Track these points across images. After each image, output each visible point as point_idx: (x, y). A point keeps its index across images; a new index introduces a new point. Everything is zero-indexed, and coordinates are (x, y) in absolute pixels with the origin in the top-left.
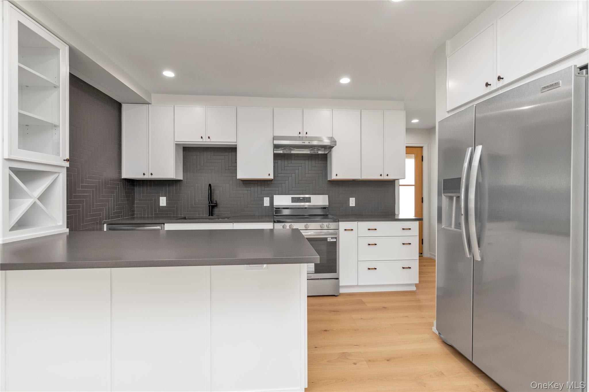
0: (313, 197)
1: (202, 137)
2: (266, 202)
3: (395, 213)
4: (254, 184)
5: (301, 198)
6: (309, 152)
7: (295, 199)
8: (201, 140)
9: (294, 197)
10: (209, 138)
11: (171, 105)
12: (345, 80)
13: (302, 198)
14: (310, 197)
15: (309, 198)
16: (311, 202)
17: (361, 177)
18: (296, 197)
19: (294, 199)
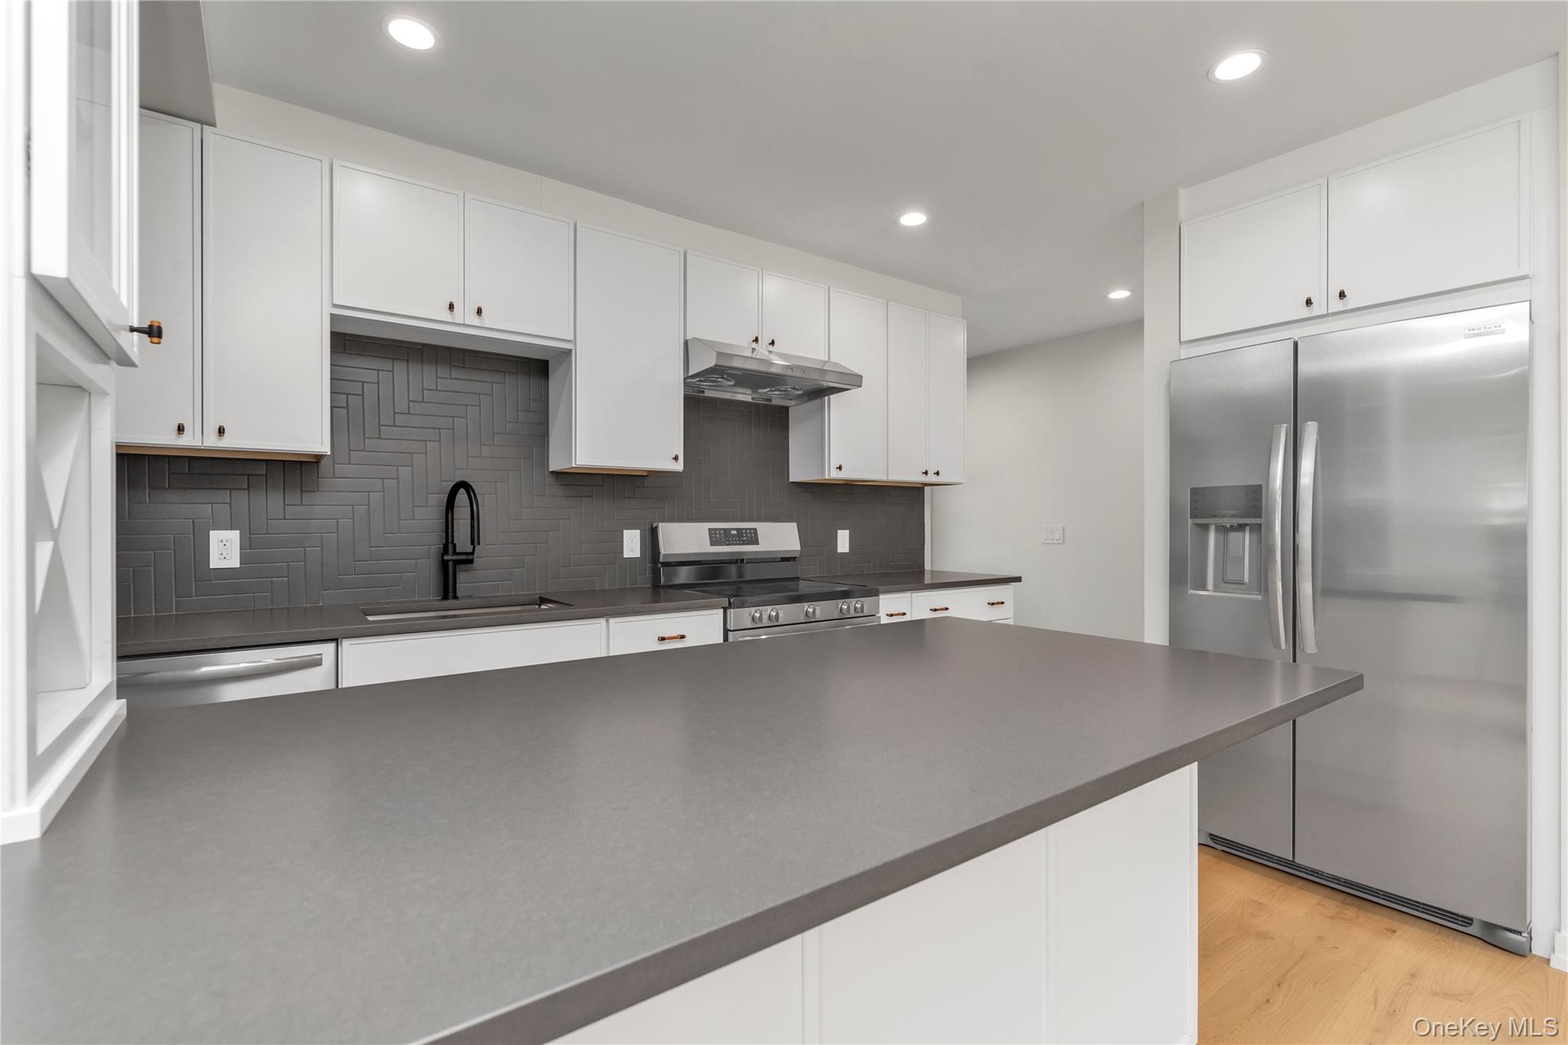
0: (763, 529)
1: (451, 307)
2: (632, 544)
3: (924, 567)
4: (592, 486)
5: (732, 532)
6: (750, 397)
7: (718, 536)
8: (446, 316)
9: (715, 529)
10: (479, 311)
11: (320, 157)
12: (913, 219)
13: (735, 532)
14: (756, 529)
15: (752, 531)
16: (758, 544)
17: (887, 477)
18: (720, 529)
19: (715, 533)
